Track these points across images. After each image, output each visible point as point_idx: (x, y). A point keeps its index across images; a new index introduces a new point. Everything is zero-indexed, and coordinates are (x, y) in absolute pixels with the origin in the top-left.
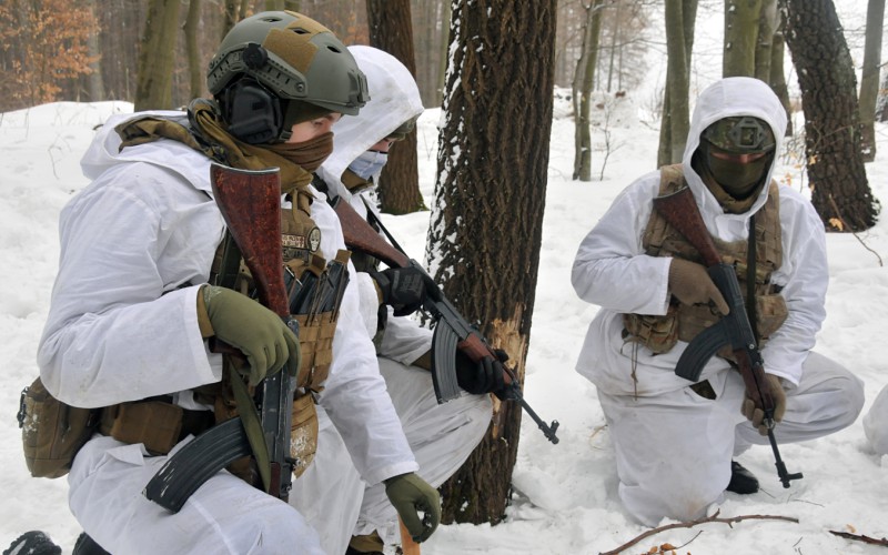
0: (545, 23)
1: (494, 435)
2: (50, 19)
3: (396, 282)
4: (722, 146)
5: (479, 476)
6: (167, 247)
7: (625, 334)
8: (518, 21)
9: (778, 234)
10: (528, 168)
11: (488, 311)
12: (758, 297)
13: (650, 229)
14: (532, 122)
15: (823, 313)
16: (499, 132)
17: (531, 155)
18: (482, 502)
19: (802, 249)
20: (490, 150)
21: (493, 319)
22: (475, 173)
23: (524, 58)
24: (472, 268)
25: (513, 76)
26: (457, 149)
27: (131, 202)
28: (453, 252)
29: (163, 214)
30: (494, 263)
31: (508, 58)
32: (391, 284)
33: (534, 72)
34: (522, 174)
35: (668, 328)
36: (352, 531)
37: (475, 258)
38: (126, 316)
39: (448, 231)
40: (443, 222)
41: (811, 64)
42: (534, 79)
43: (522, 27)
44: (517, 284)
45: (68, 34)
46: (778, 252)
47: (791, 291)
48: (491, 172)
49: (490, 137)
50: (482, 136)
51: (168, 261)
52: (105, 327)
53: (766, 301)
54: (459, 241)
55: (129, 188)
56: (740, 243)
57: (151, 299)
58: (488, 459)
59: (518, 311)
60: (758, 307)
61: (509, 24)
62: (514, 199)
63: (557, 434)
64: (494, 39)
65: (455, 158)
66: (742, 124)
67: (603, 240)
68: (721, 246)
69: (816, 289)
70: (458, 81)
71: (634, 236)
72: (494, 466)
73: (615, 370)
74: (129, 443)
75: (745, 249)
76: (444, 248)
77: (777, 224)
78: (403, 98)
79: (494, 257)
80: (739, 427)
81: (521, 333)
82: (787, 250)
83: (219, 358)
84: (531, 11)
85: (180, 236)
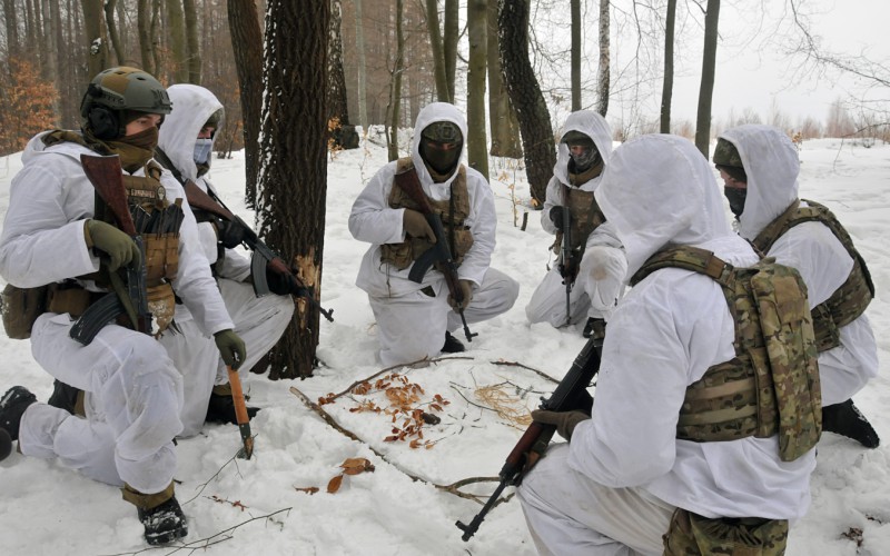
0: (319, 78)
1: (302, 326)
2: (23, 92)
3: (229, 229)
4: (432, 138)
5: (293, 352)
6: (67, 198)
7: (382, 260)
8: (302, 77)
9: (466, 196)
10: (313, 164)
11: (293, 251)
12: (456, 232)
13: (393, 193)
14: (314, 136)
15: (495, 242)
16: (293, 142)
17: (314, 155)
18: (296, 367)
19: (479, 204)
20: (289, 154)
21: (296, 256)
22: (281, 168)
23: (307, 98)
24: (281, 225)
25: (301, 110)
26: (269, 154)
27: (45, 173)
28: (270, 216)
29: (64, 179)
30: (294, 222)
31: (297, 98)
32: (225, 229)
33: (314, 106)
34: (309, 167)
35: (405, 253)
36: (213, 382)
37: (283, 219)
38: (45, 236)
39: (266, 205)
40: (263, 199)
41: (522, 106)
42: (314, 112)
43: (304, 80)
44: (310, 234)
45: (36, 101)
46: (467, 207)
47: (476, 228)
48: (290, 167)
49: (288, 146)
50: (283, 146)
51: (69, 206)
52: (34, 242)
53: (460, 234)
54: (272, 210)
55: (45, 166)
56: (445, 202)
57: (59, 227)
58: (298, 342)
59: (312, 251)
60: (456, 237)
61: (296, 78)
62: (305, 184)
63: (333, 316)
64: (288, 88)
65: (268, 159)
66: (444, 125)
67: (365, 202)
68: (433, 203)
69: (490, 227)
70: (268, 113)
71: (382, 199)
72: (302, 345)
73: (377, 282)
74: (60, 313)
75: (448, 205)
76: (264, 215)
77: (465, 191)
78: (206, 101)
79: (294, 218)
80: (450, 313)
81: (316, 264)
82: (472, 205)
83: (98, 260)
84: (309, 71)
85: (74, 192)
